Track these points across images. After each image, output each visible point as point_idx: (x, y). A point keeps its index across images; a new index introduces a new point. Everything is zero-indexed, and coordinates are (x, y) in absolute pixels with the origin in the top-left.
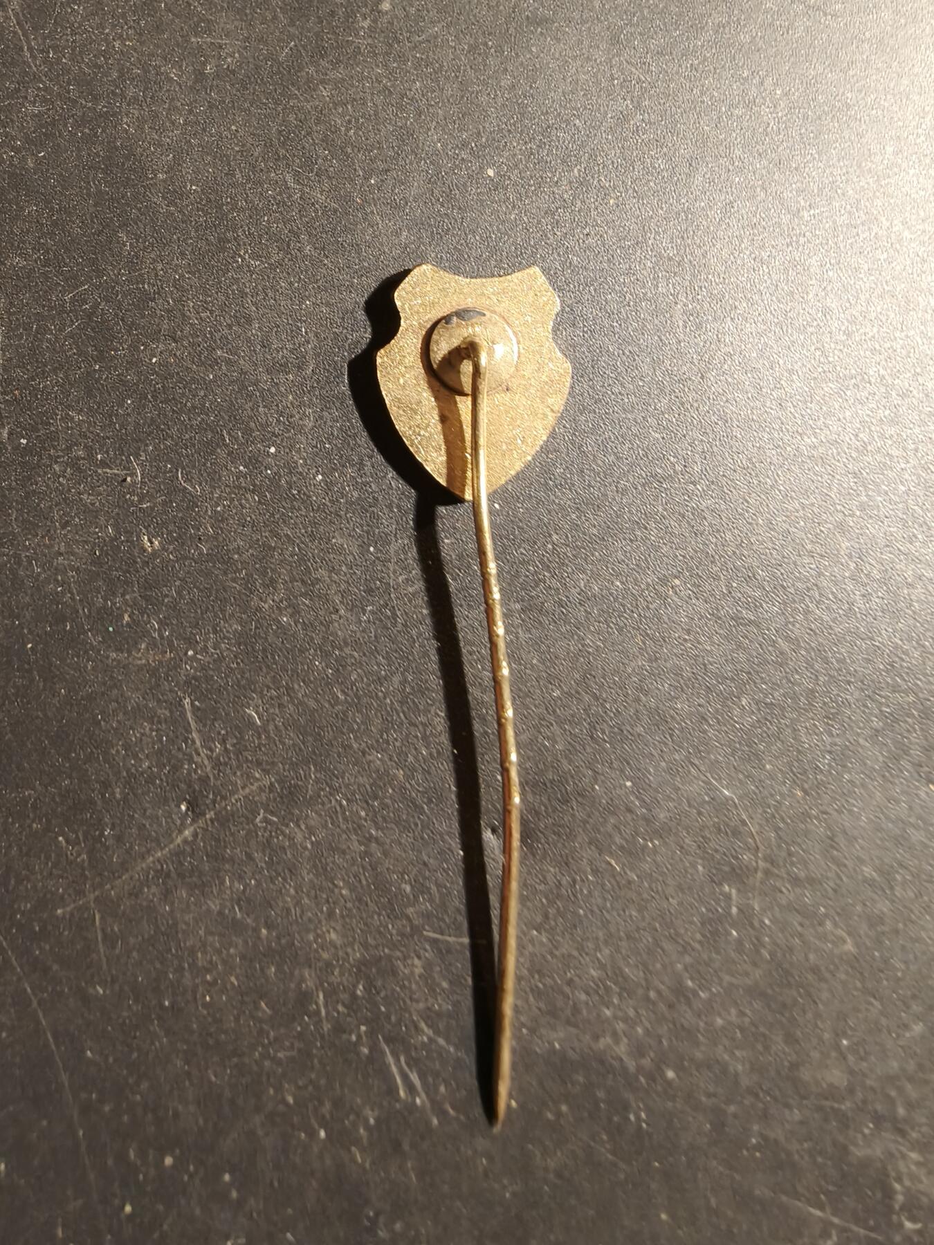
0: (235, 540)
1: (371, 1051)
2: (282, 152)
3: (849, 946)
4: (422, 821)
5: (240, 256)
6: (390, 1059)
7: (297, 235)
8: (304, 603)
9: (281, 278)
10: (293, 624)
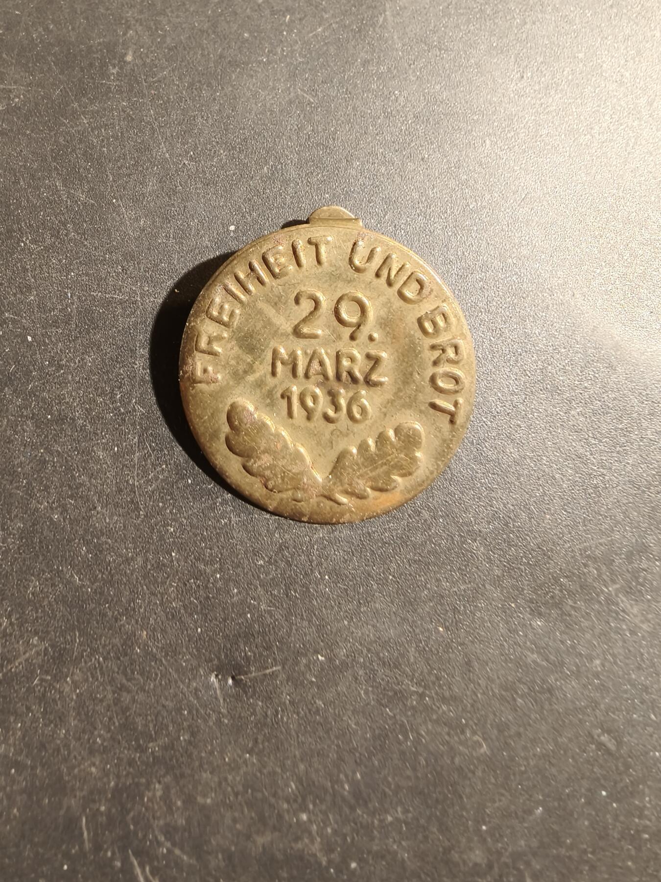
0: (19, 457)
1: (122, 864)
2: (54, 164)
3: (484, 749)
4: (161, 671)
5: (23, 241)
6: (138, 871)
7: (65, 225)
8: (71, 503)
9: (52, 257)
10: (62, 520)
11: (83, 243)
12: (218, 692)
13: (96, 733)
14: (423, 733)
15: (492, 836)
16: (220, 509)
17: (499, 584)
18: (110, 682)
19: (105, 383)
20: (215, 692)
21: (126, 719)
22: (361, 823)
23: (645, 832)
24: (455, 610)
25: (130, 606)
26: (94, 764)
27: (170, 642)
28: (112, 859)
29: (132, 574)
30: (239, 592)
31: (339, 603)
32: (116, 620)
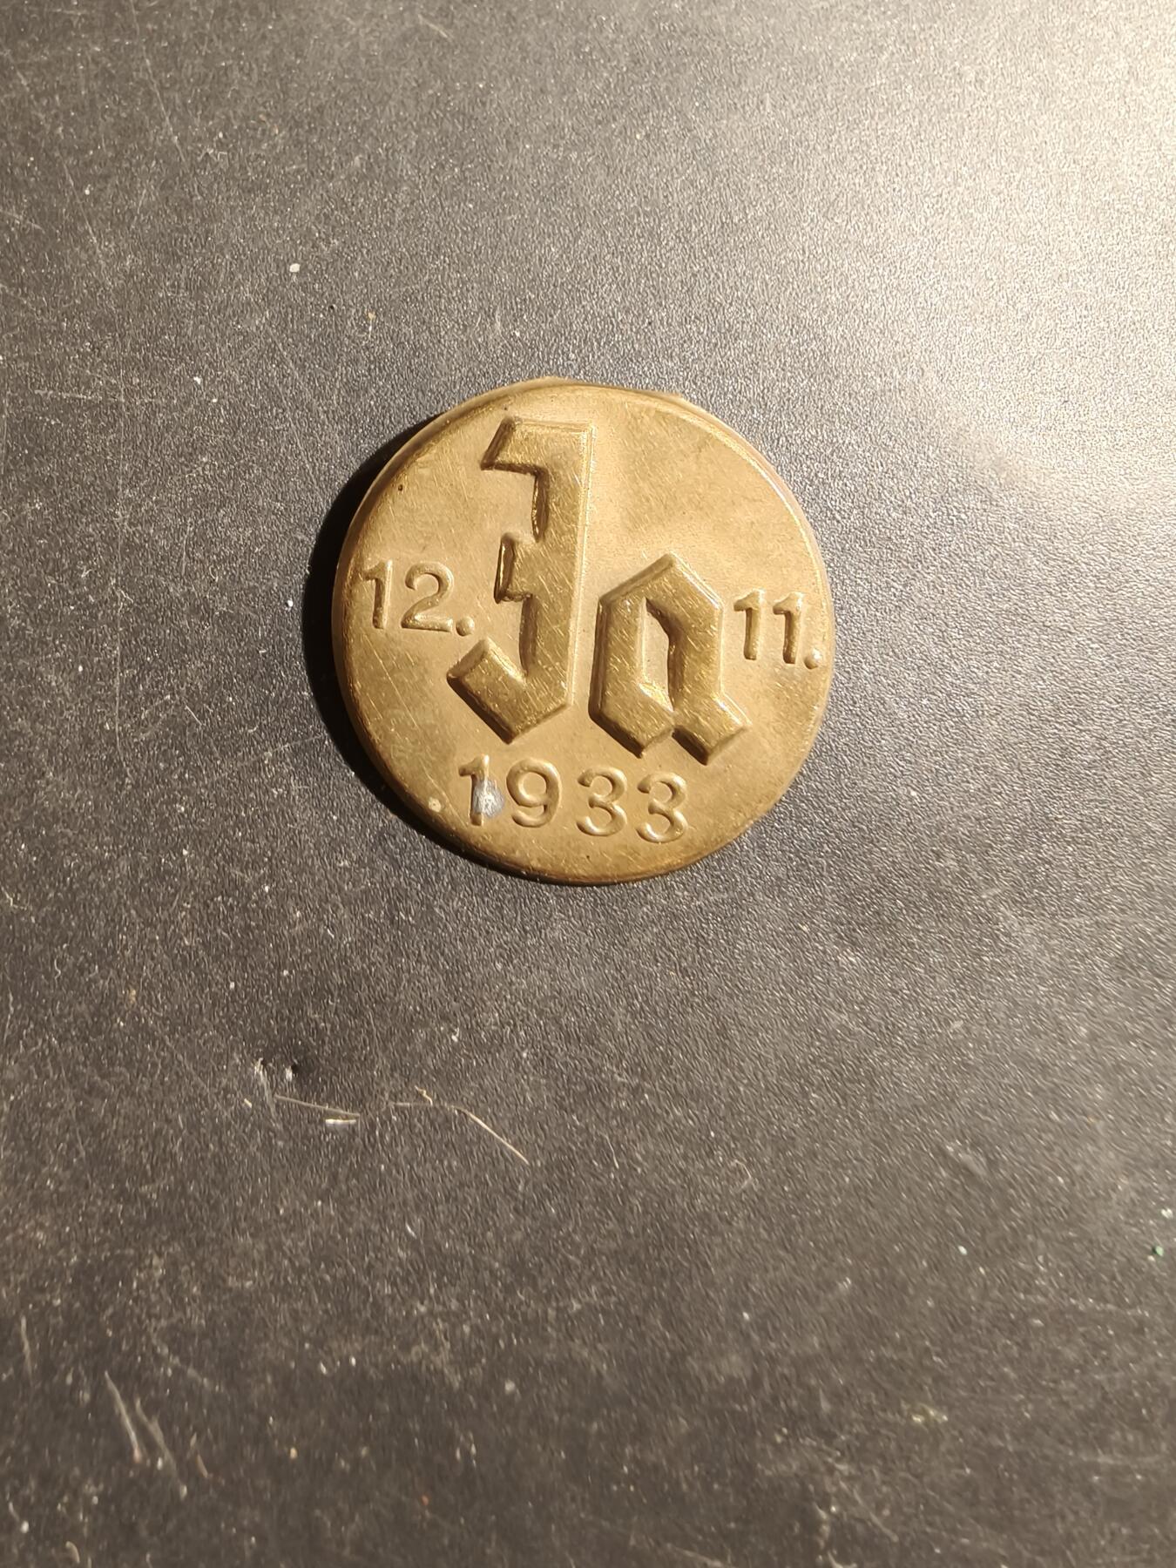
11: (19, 301)
12: (267, 1094)
13: (45, 1170)
14: (640, 1158)
15: (762, 1329)
16: (270, 770)
17: (780, 892)
18: (70, 1081)
19: (61, 552)
20: (262, 1095)
21: (100, 1144)
22: (524, 1314)
23: (1035, 1314)
24: (700, 940)
25: (106, 945)
26: (41, 1226)
27: (180, 1007)
28: (76, 1387)
29: (110, 890)
30: (306, 917)
31: (487, 932)
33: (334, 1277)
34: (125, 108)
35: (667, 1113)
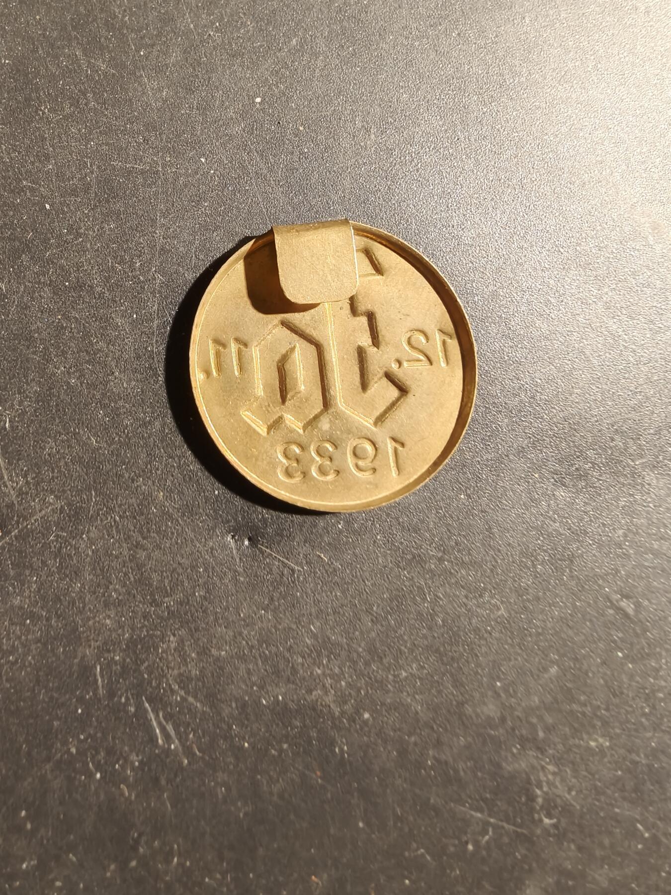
0: (36, 323)
1: (136, 710)
2: (74, 33)
3: (502, 612)
4: (177, 530)
5: (41, 110)
6: (152, 716)
7: (84, 94)
8: (88, 368)
9: (72, 126)
10: (79, 384)
11: (103, 112)
12: (234, 552)
13: (111, 587)
14: (441, 596)
15: (506, 691)
17: (523, 455)
18: (125, 539)
19: (125, 252)
20: (232, 552)
21: (142, 574)
22: (375, 677)
23: (659, 691)
24: (478, 479)
25: (146, 468)
26: (109, 617)
27: (187, 502)
28: (127, 704)
29: (149, 438)
32: (133, 481)
33: (270, 652)
34: (164, 7)
35: (457, 572)
